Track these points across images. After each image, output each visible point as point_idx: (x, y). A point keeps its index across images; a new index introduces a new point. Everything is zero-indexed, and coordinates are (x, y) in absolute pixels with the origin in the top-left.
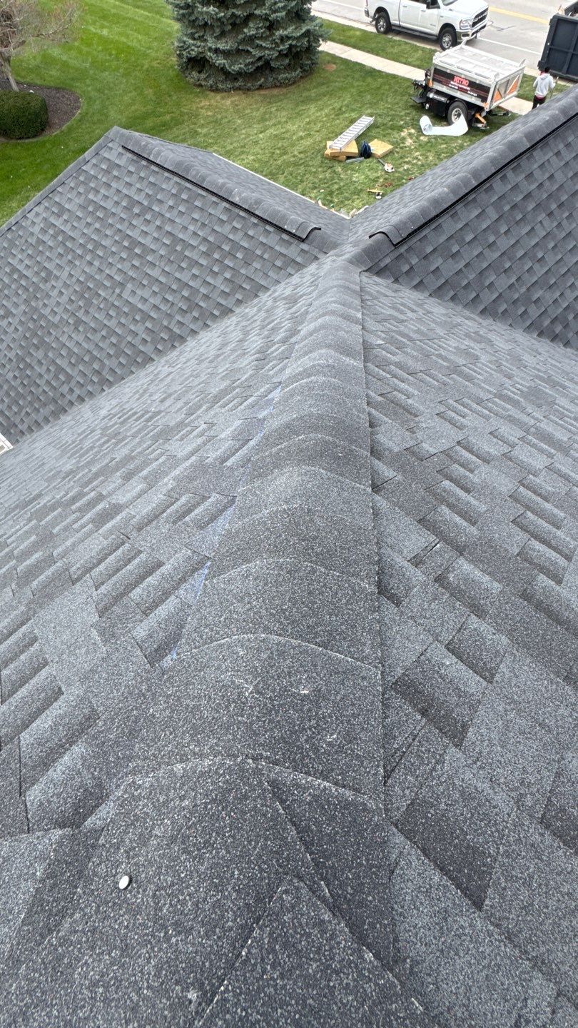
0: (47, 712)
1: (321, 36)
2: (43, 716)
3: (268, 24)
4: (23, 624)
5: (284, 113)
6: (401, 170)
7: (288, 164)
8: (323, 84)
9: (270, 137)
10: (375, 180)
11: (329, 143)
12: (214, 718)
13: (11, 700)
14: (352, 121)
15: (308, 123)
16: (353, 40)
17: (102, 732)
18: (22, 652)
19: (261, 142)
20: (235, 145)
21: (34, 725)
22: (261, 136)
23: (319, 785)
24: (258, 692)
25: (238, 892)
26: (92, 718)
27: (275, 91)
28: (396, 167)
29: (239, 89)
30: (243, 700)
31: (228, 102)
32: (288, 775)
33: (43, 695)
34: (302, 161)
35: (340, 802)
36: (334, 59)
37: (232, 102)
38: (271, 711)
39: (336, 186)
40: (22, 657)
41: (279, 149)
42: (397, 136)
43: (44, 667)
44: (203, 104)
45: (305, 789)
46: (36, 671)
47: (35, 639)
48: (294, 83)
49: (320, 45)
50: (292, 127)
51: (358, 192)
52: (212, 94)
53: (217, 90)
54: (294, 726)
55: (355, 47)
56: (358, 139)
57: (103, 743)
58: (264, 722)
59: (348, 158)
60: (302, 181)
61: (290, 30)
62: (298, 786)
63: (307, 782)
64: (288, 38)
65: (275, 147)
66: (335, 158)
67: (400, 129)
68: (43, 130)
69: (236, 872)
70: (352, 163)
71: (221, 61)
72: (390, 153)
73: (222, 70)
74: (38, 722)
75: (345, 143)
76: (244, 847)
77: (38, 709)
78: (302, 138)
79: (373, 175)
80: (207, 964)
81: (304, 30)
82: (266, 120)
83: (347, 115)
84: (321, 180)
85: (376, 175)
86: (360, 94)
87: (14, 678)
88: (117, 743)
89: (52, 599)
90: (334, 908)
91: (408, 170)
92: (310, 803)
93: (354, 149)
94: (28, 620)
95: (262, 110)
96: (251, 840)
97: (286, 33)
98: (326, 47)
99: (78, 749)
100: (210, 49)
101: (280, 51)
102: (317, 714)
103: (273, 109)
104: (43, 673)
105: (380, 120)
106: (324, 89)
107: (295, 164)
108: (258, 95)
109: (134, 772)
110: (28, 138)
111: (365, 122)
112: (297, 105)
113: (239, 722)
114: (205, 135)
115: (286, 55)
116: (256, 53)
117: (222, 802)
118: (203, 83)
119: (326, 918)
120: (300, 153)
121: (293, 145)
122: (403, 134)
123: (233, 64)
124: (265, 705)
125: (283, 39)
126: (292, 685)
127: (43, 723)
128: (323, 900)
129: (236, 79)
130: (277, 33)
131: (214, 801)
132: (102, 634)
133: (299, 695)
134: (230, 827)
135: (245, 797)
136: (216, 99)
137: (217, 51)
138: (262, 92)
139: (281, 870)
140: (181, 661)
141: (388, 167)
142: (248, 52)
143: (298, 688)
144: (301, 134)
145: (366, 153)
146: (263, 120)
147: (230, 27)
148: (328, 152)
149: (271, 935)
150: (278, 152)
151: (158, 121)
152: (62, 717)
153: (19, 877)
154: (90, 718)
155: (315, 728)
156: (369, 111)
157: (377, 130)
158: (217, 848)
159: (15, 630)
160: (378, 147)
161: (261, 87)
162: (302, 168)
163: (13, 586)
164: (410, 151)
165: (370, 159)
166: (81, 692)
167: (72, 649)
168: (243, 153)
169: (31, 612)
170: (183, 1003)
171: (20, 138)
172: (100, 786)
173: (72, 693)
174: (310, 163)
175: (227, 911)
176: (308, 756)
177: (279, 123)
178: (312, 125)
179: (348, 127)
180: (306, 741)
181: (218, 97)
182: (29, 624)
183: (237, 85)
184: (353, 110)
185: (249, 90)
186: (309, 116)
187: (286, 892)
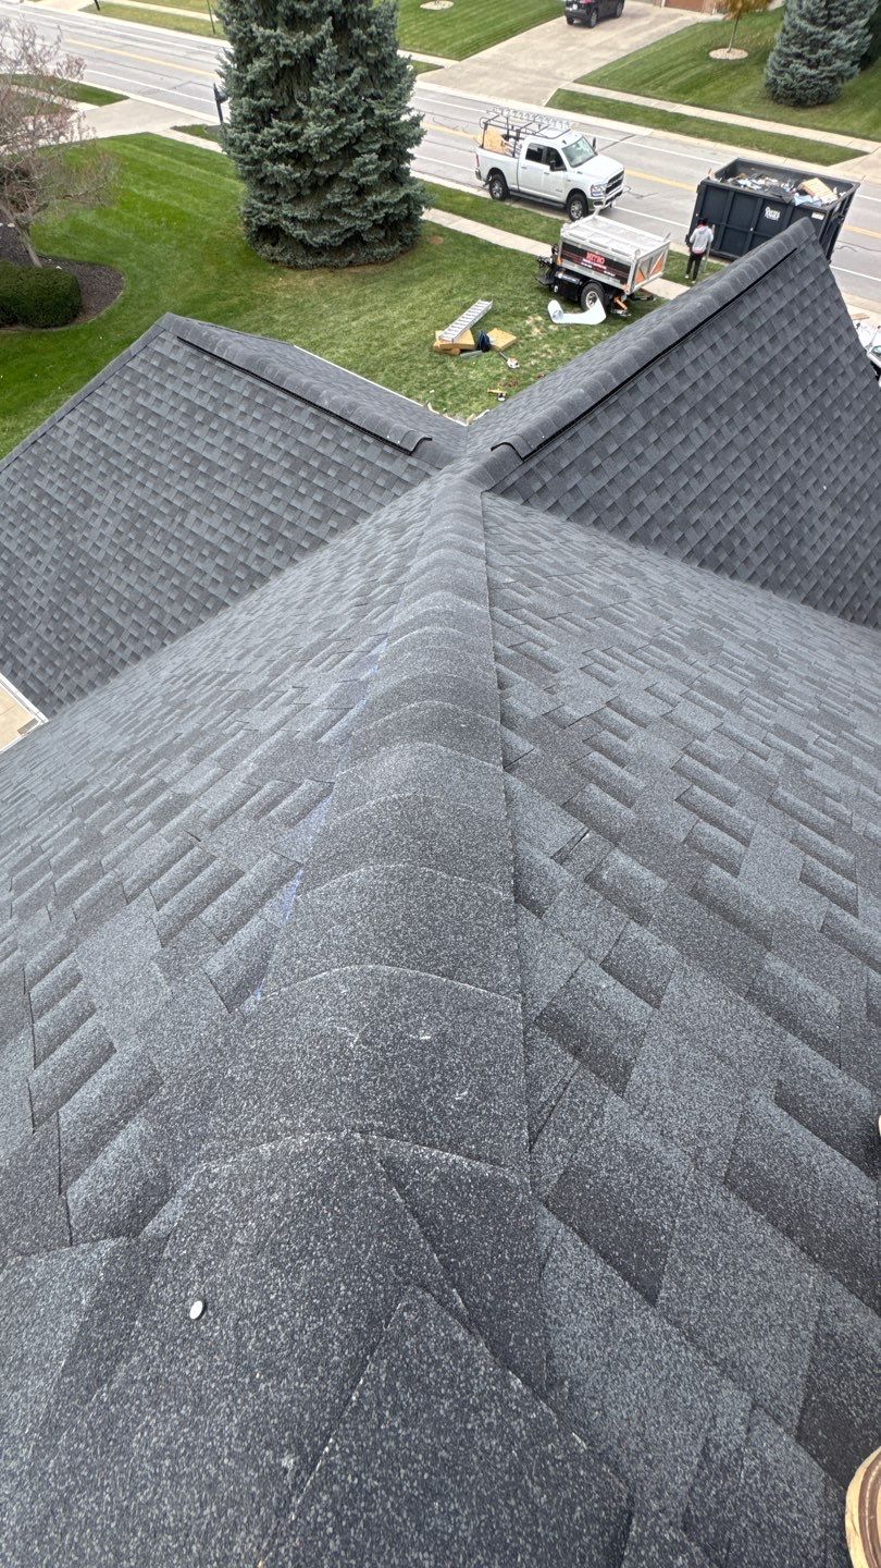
0: (95, 1077)
1: (423, 202)
2: (90, 1083)
3: (356, 189)
4: (62, 957)
5: (382, 296)
6: (527, 365)
7: (389, 359)
8: (428, 261)
9: (365, 326)
10: (497, 378)
11: (439, 333)
12: (310, 1080)
13: (48, 1062)
14: (466, 307)
15: (412, 308)
16: (463, 208)
17: (166, 1103)
18: (62, 996)
19: (354, 332)
20: (322, 335)
21: (77, 1095)
22: (354, 324)
23: (447, 1159)
24: (366, 1042)
25: (345, 1314)
26: (153, 1083)
27: (370, 269)
28: (521, 362)
29: (324, 265)
30: (347, 1054)
31: (311, 282)
32: (406, 1150)
33: (89, 1054)
34: (405, 355)
35: (474, 1180)
36: (441, 230)
37: (316, 283)
38: (383, 1066)
39: (449, 386)
40: (62, 1003)
41: (377, 340)
42: (520, 324)
43: (90, 1016)
44: (279, 285)
45: (430, 1166)
46: (80, 1021)
47: (79, 978)
48: (393, 259)
49: (422, 213)
50: (393, 314)
51: (476, 393)
52: (291, 272)
53: (296, 267)
54: (413, 1084)
55: (465, 215)
56: (474, 328)
57: (168, 1118)
58: (375, 1081)
59: (463, 351)
60: (406, 380)
61: (385, 195)
62: (419, 1163)
63: (431, 1157)
64: (383, 205)
65: (371, 338)
66: (446, 351)
67: (525, 316)
68: (75, 316)
69: (343, 1288)
70: (468, 358)
71: (299, 232)
72: (513, 345)
73: (302, 242)
74: (83, 1091)
75: (457, 332)
76: (352, 1251)
77: (83, 1073)
78: (404, 327)
79: (494, 372)
80: (307, 1416)
81: (402, 194)
82: (359, 305)
83: (459, 299)
84: (430, 378)
85: (497, 372)
86: (474, 273)
87: (51, 1031)
88: (185, 1117)
89: (101, 923)
90: (470, 1323)
91: (536, 365)
92: (435, 1186)
93: (469, 340)
94: (70, 952)
95: (354, 292)
96: (362, 1242)
97: (379, 198)
98: (430, 215)
99: (136, 1127)
100: (285, 217)
101: (374, 221)
102: (442, 1065)
103: (368, 292)
104: (90, 1024)
105: (499, 305)
106: (430, 266)
107: (398, 359)
108: (348, 274)
109: (208, 1157)
110: (56, 326)
111: (481, 307)
112: (397, 286)
113: (343, 1083)
114: (283, 323)
115: (381, 227)
116: (345, 223)
117: (322, 1193)
118: (278, 258)
119: (460, 1337)
120: (403, 345)
121: (394, 336)
122: (528, 322)
123: (316, 235)
124: (376, 1058)
125: (376, 206)
126: (409, 1031)
127: (90, 1092)
128: (455, 1313)
129: (319, 254)
130: (369, 199)
131: (311, 1192)
132: (165, 969)
133: (420, 1042)
134: (334, 1226)
135: (352, 1184)
136: (296, 278)
137: (294, 219)
138: (353, 270)
139: (400, 1279)
140: (266, 1003)
141: (512, 363)
142: (335, 222)
143: (417, 1033)
144: (404, 321)
145: (483, 345)
146: (356, 304)
147: (308, 192)
148: (438, 343)
149: (389, 1368)
150: (376, 343)
151: (223, 304)
152: (114, 1083)
153: (58, 1308)
154: (150, 1083)
155: (440, 1084)
156: (486, 294)
157: (497, 317)
158: (316, 1257)
159: (52, 967)
160: (499, 338)
161: (351, 264)
162: (406, 363)
163: (50, 906)
164: (538, 343)
165: (490, 353)
166: (139, 1049)
167: (126, 990)
168: (332, 344)
169: (73, 942)
170: (277, 1473)
171: (46, 327)
172: (165, 1176)
173: (128, 1050)
174: (416, 358)
175: (331, 1341)
176: (432, 1121)
177: (376, 308)
178: (417, 311)
179: (461, 313)
180: (429, 1102)
181: (298, 276)
182: (70, 958)
183: (321, 260)
184: (466, 293)
185: (336, 267)
186: (413, 300)
187: (408, 1308)
